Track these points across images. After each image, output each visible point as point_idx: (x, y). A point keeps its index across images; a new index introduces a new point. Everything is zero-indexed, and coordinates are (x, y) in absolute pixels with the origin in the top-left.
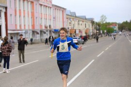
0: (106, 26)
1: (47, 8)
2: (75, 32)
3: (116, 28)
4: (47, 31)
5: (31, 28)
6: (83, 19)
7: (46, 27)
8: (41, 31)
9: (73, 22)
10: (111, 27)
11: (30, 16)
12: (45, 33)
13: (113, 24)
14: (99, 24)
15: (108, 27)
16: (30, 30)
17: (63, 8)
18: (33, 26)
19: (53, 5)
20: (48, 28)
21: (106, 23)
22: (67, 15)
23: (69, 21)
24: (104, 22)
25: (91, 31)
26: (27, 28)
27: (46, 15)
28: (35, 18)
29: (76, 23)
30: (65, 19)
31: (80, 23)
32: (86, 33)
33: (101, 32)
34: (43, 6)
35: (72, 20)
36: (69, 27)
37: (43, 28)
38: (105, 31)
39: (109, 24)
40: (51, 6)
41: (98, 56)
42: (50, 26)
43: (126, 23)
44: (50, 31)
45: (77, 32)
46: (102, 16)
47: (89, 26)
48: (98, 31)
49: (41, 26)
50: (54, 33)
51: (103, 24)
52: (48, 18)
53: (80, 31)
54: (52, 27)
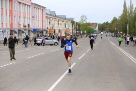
0: (86, 26)
1: (26, 6)
2: (55, 32)
3: (97, 29)
4: (26, 30)
5: (9, 27)
6: (63, 19)
7: (25, 26)
8: (19, 30)
9: (53, 22)
10: (92, 27)
11: (8, 14)
12: (23, 32)
13: (93, 24)
14: (79, 25)
15: (88, 27)
16: (8, 29)
17: (43, 7)
18: (11, 25)
19: (32, 4)
20: (27, 27)
21: (86, 23)
22: (46, 14)
23: (49, 21)
24: (85, 23)
25: (71, 31)
26: (5, 27)
27: (25, 13)
28: (13, 17)
29: (56, 22)
30: (44, 19)
31: (60, 22)
32: (65, 33)
33: (81, 33)
34: (22, 4)
35: (51, 19)
36: (49, 26)
37: (22, 27)
38: (85, 32)
39: (89, 24)
40: (30, 4)
41: (80, 58)
42: (29, 25)
43: (107, 23)
44: (29, 31)
45: (57, 32)
46: (83, 16)
47: (69, 26)
48: (78, 32)
49: (20, 25)
50: (32, 32)
51: (83, 25)
52: (27, 17)
53: (60, 31)
54: (31, 26)
